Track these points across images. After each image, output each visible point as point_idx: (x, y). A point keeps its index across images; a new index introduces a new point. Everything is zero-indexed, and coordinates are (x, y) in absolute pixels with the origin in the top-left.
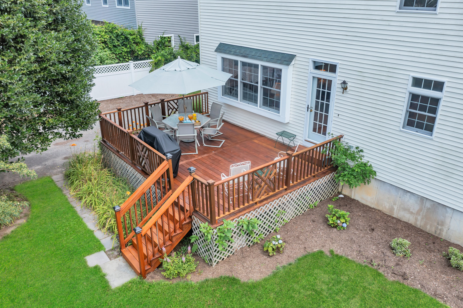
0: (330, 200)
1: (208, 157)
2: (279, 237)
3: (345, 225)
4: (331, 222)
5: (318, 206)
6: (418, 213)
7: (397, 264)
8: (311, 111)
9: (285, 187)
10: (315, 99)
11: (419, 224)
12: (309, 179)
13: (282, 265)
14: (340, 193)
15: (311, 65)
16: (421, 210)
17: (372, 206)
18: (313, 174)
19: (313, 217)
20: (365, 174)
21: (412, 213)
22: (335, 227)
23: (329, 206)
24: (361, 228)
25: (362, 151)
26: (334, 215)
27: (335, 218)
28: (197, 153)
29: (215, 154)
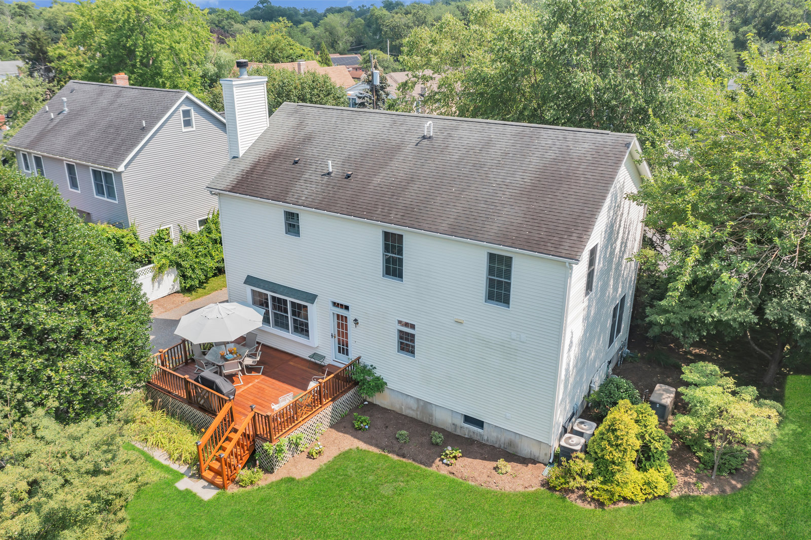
0: (356, 409)
1: (252, 386)
2: (319, 443)
3: (367, 427)
4: (356, 426)
5: (348, 414)
6: (417, 410)
7: (400, 449)
8: (335, 337)
9: (320, 406)
10: (336, 329)
11: (419, 417)
12: (338, 395)
13: (324, 463)
14: (365, 401)
15: (331, 305)
16: (418, 407)
17: (389, 408)
18: (340, 391)
19: (344, 424)
20: (378, 386)
21: (413, 410)
22: (360, 429)
23: (355, 414)
24: (379, 427)
25: (375, 368)
26: (359, 421)
27: (359, 422)
28: (242, 383)
29: (258, 382)
